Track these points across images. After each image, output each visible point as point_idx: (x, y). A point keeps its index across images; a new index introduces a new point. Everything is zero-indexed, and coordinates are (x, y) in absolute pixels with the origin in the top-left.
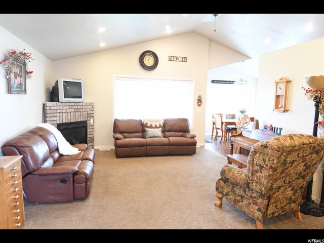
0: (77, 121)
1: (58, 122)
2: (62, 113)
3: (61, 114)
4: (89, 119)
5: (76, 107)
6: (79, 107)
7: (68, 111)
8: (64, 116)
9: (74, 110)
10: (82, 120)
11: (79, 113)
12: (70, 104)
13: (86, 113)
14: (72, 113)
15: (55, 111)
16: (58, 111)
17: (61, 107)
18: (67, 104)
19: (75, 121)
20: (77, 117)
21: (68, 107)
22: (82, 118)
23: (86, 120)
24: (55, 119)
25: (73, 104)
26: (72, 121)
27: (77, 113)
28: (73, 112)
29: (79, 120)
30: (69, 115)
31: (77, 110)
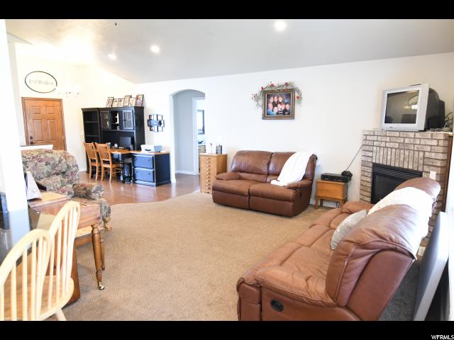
0: (401, 166)
1: (374, 161)
2: (380, 147)
3: (378, 148)
4: (426, 169)
5: (402, 140)
6: (407, 141)
7: (387, 144)
8: (382, 153)
9: (397, 145)
10: (410, 167)
11: (407, 153)
12: (392, 134)
13: (421, 154)
14: (394, 150)
15: (371, 143)
16: (375, 143)
17: (379, 138)
18: (388, 133)
19: (397, 165)
20: (402, 159)
21: (388, 139)
22: (411, 163)
23: (420, 169)
24: (370, 154)
25: (397, 134)
26: (392, 165)
27: (402, 151)
28: (396, 149)
29: (406, 167)
30: (389, 153)
31: (403, 146)
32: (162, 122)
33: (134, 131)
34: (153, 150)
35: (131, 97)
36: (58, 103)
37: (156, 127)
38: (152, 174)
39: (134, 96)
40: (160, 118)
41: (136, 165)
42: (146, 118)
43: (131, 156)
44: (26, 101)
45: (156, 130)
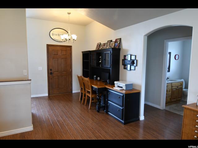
32: (135, 62)
33: (111, 69)
34: (124, 88)
35: (111, 41)
36: (69, 48)
37: (129, 66)
38: (121, 111)
39: (114, 40)
40: (133, 58)
41: (109, 99)
42: (122, 58)
43: (106, 90)
44: (49, 47)
45: (129, 68)
